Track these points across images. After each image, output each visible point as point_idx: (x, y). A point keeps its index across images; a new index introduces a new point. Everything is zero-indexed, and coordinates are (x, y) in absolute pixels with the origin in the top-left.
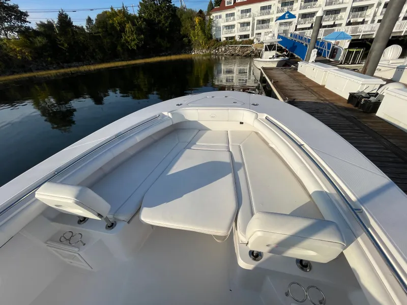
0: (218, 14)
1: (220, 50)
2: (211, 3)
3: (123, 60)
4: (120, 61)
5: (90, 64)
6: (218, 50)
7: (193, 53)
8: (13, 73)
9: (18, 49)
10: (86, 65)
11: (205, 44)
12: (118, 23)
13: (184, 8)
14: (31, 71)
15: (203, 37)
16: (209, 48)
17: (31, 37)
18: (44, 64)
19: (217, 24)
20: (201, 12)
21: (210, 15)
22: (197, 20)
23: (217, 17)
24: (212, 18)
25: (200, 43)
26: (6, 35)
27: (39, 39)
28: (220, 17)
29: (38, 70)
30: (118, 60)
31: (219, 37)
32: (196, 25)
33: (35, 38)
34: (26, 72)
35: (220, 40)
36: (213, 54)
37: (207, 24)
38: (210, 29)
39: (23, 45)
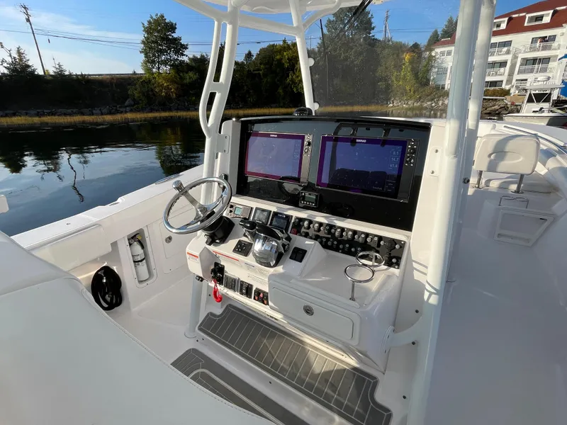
0: (446, 49)
1: (440, 103)
2: (436, 34)
3: (282, 107)
4: (276, 107)
5: (238, 108)
6: (437, 103)
7: (391, 105)
8: (151, 111)
9: (165, 84)
10: (233, 109)
11: (414, 92)
12: (288, 59)
13: (389, 41)
14: (170, 110)
15: (414, 81)
16: (420, 98)
17: (183, 72)
18: (186, 104)
19: (442, 63)
20: (416, 46)
21: (431, 50)
22: (407, 57)
23: (443, 53)
24: (433, 54)
25: (406, 90)
26: (159, 68)
27: (191, 74)
28: (449, 53)
29: (178, 109)
30: (275, 105)
31: (441, 83)
32: (404, 64)
33: (187, 73)
34: (164, 110)
35: (443, 88)
36: (426, 108)
37: (424, 63)
38: (428, 71)
39: (172, 81)
